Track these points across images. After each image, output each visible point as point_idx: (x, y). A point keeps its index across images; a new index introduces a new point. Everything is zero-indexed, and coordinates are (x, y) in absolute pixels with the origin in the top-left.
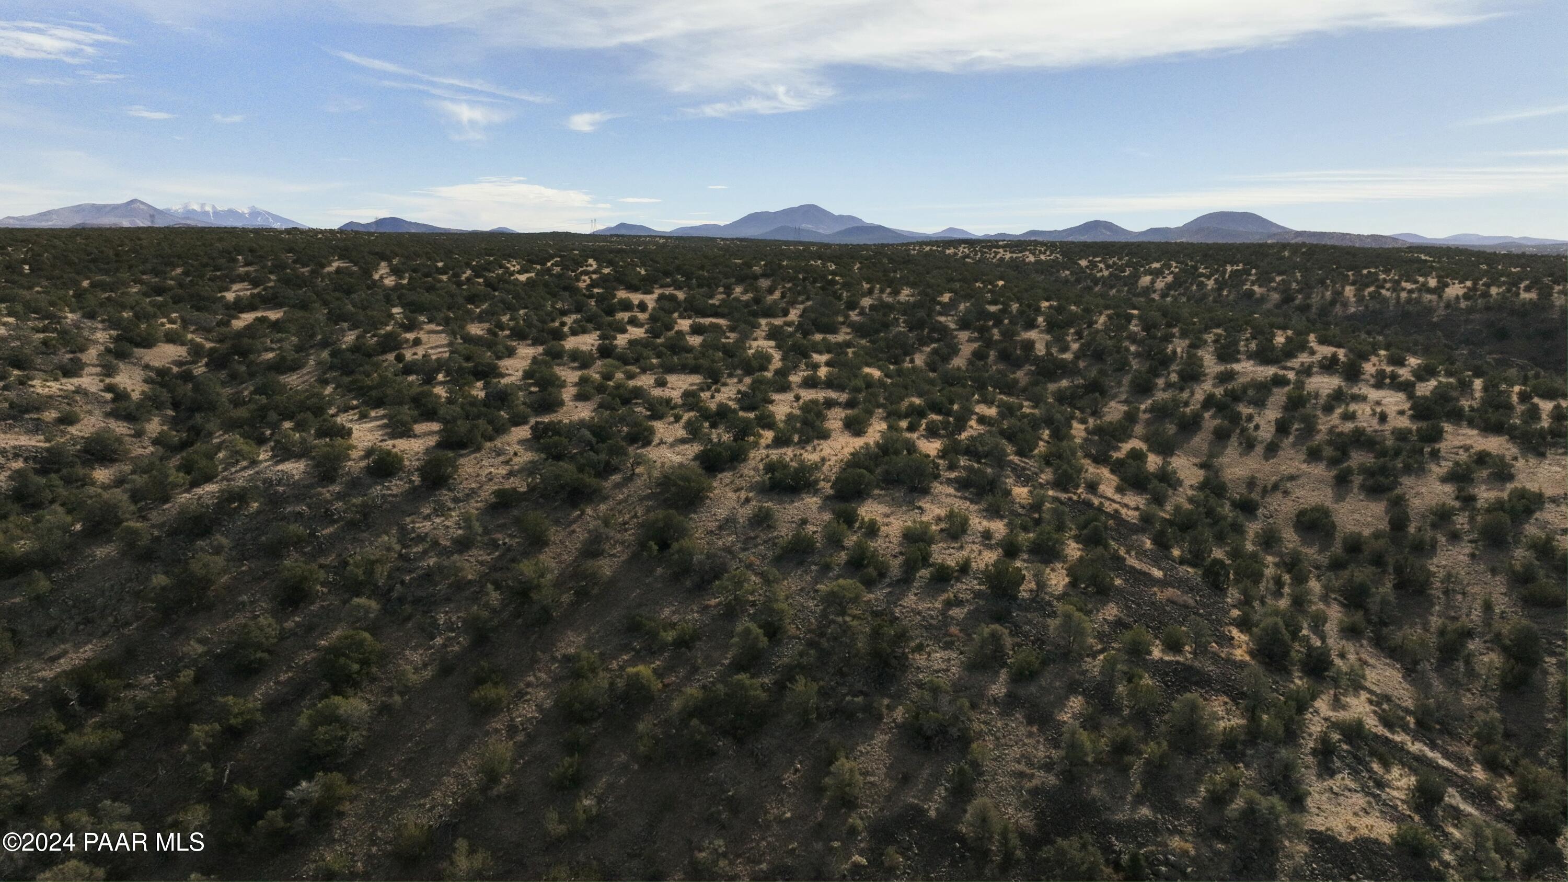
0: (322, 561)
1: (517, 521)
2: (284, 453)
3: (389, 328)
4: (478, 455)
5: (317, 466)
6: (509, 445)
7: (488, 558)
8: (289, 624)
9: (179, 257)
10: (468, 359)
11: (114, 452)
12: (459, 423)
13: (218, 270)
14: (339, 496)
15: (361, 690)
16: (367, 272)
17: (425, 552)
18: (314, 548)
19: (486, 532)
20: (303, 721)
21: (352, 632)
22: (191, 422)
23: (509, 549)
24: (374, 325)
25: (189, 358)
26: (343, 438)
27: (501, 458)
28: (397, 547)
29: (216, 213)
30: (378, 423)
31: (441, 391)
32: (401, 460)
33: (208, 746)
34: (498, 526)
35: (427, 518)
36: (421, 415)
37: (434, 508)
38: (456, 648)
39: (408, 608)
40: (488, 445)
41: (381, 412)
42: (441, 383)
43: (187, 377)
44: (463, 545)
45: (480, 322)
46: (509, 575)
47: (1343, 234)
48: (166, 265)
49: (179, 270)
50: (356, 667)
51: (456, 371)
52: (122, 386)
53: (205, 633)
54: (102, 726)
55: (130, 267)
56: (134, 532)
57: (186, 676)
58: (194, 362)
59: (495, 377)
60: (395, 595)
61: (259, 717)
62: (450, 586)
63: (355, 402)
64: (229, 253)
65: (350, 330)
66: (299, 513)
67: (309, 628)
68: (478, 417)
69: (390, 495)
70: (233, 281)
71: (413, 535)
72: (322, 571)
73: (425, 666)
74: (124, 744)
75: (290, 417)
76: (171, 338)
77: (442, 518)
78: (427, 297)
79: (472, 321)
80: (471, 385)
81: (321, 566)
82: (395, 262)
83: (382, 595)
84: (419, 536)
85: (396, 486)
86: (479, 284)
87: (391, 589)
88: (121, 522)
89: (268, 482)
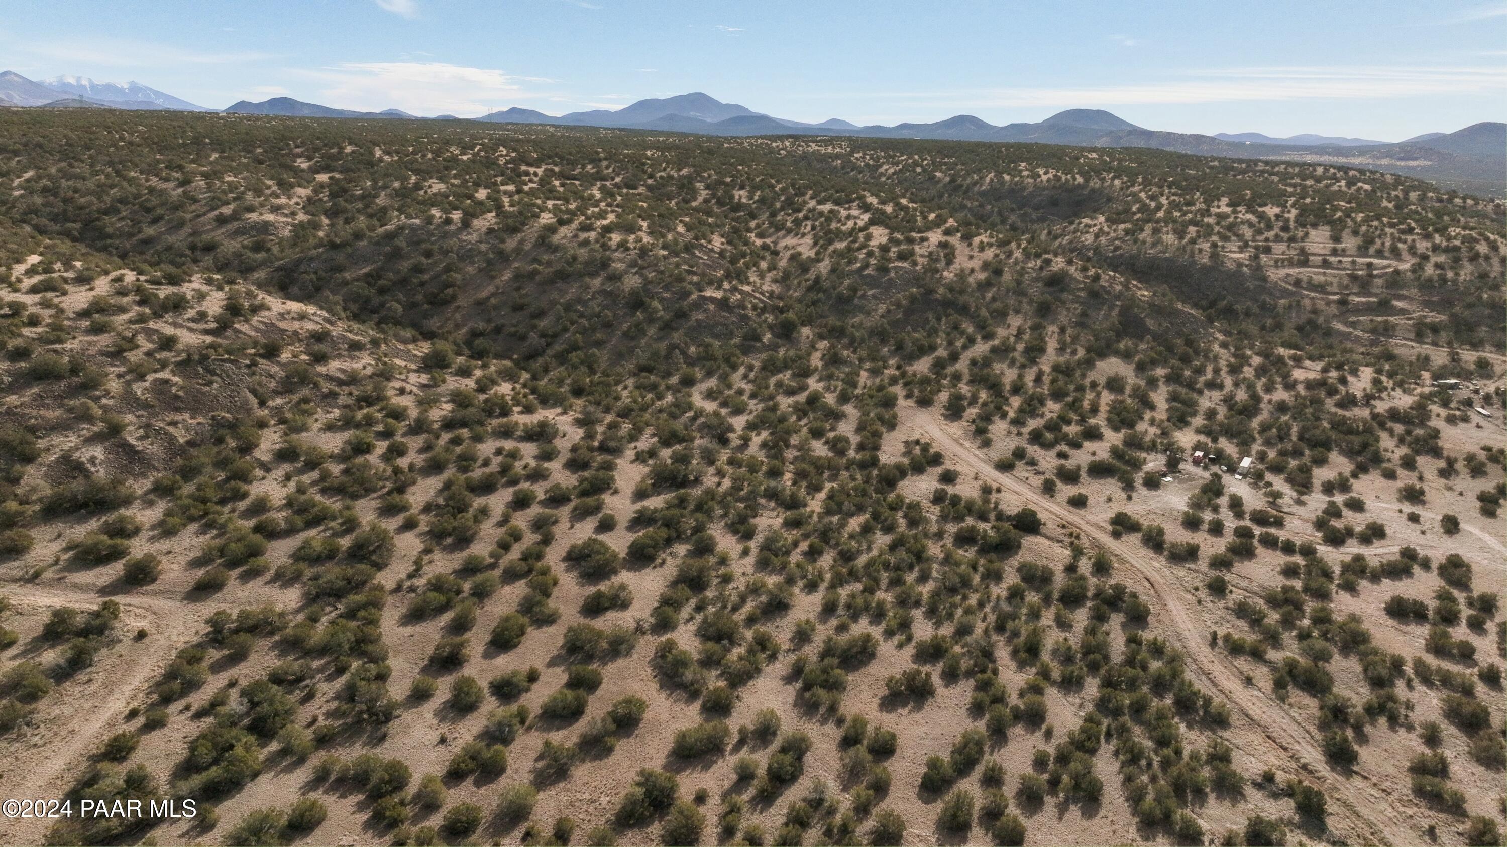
0: (435, 245)
1: (496, 236)
4: (478, 220)
6: (488, 217)
7: (488, 245)
8: (429, 261)
10: (459, 192)
14: (436, 229)
17: (467, 244)
18: (431, 242)
19: (487, 239)
21: (450, 262)
45: (456, 179)
46: (496, 249)
47: (1169, 133)
51: (456, 195)
53: (404, 263)
57: (403, 272)
59: (474, 198)
60: (460, 254)
62: (478, 253)
66: (423, 234)
68: (473, 209)
69: (451, 229)
71: (462, 239)
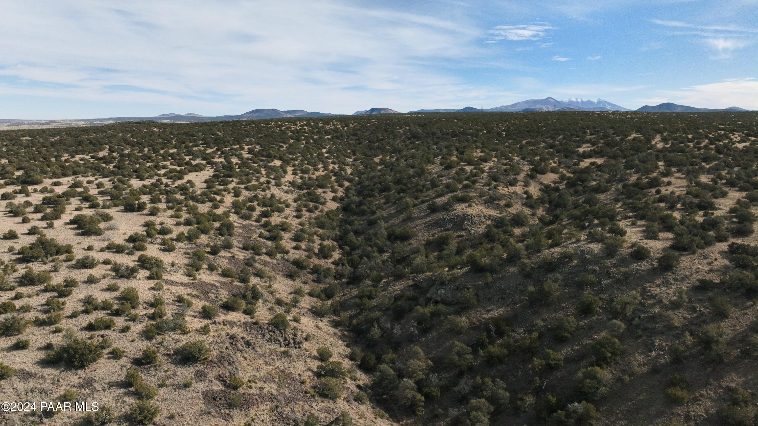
0: (602, 296)
1: (710, 299)
2: (592, 238)
3: (655, 174)
4: (693, 256)
5: (606, 248)
6: (713, 253)
7: (689, 317)
8: (582, 323)
9: (562, 130)
10: (696, 196)
11: (523, 222)
12: (684, 237)
13: (578, 137)
14: (615, 266)
15: (610, 367)
16: (649, 140)
17: (654, 304)
18: (599, 289)
19: (690, 301)
20: (580, 374)
21: (610, 337)
22: (555, 213)
23: (702, 314)
24: (648, 172)
25: (559, 180)
26: (621, 236)
27: (707, 261)
28: (640, 298)
29: (582, 102)
30: (641, 229)
31: (677, 215)
32: (649, 252)
33: (539, 369)
34: (698, 300)
35: (658, 286)
36: (664, 227)
37: (663, 282)
38: (663, 361)
39: (640, 332)
40: (700, 251)
41: (643, 223)
42: (678, 209)
43: (557, 189)
44: (675, 305)
45: (708, 174)
46: (700, 329)
48: (556, 134)
49: (561, 137)
50: (609, 355)
51: (689, 204)
52: (530, 192)
53: (545, 316)
54: (501, 345)
55: (542, 135)
56: (525, 264)
57: (535, 335)
58: (561, 183)
59: (711, 210)
60: (634, 323)
61: (562, 363)
62: (664, 326)
63: (631, 214)
64: (584, 129)
65: (634, 173)
66: (595, 270)
67: (590, 328)
68: (696, 235)
69: (641, 270)
70: (584, 143)
71: (649, 294)
72: (601, 302)
73: (644, 365)
74: (507, 356)
75: (598, 218)
76: (553, 171)
77: (667, 288)
78: (680, 157)
79: (703, 173)
80: (695, 213)
81: (601, 299)
82: (665, 134)
83: (629, 321)
84: (652, 295)
85: (644, 266)
86: (712, 149)
87: (633, 319)
88: (521, 258)
89: (583, 252)
